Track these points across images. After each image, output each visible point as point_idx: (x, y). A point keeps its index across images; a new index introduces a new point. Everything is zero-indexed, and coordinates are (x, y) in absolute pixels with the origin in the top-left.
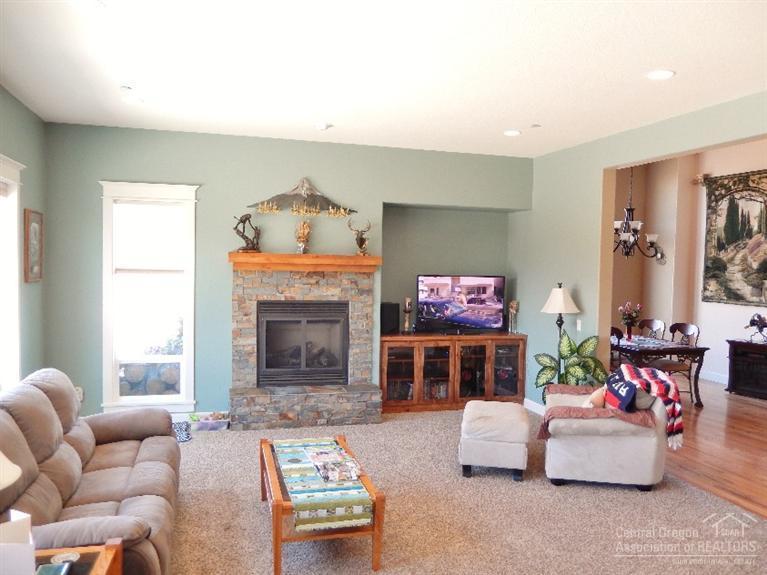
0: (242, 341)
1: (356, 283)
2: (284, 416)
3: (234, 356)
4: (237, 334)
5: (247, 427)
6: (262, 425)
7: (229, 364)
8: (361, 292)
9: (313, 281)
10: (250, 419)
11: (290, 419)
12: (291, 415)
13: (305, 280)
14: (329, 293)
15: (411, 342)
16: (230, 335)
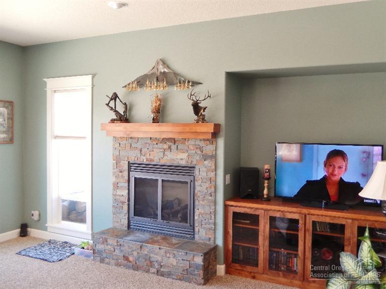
0: (119, 192)
1: (201, 149)
2: (126, 258)
3: (113, 203)
4: (116, 186)
5: (102, 261)
6: (112, 261)
7: (111, 209)
8: (205, 157)
9: (166, 146)
10: (104, 255)
11: (130, 262)
12: (131, 259)
13: (160, 145)
14: (179, 157)
15: (257, 209)
16: (111, 187)
